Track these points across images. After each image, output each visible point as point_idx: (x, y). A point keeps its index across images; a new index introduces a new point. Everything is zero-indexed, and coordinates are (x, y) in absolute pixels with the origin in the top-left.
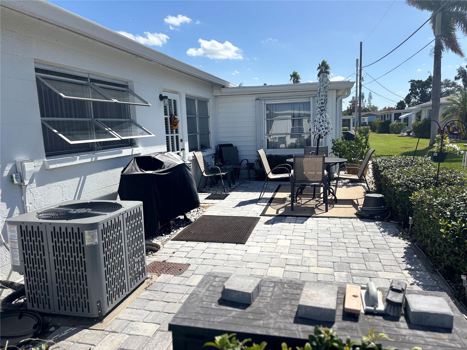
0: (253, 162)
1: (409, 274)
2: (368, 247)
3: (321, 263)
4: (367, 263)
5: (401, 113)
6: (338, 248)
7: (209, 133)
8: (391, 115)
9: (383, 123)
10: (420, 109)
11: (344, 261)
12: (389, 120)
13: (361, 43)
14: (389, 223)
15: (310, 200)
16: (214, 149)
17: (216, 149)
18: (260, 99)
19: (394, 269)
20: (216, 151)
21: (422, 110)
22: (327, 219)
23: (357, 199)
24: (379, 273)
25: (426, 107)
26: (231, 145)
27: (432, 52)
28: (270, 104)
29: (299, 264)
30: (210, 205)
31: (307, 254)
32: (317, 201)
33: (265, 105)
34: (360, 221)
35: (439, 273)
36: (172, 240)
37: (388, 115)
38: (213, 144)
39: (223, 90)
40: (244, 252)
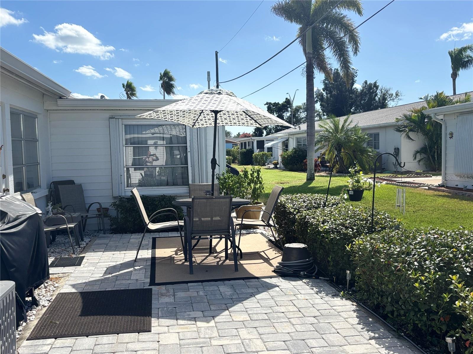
0: (107, 206)
1: (377, 345)
2: (313, 315)
3: (270, 345)
4: (324, 336)
5: (264, 141)
6: (279, 321)
7: (38, 165)
8: (253, 143)
9: (244, 152)
10: (287, 137)
11: (296, 338)
12: (251, 149)
13: (217, 54)
14: (318, 280)
15: (207, 257)
16: (46, 188)
17: (50, 188)
18: (116, 117)
19: (358, 340)
20: (49, 191)
21: (289, 138)
22: (242, 281)
23: (263, 251)
24: (345, 347)
25: (293, 134)
26: (72, 182)
27: (304, 71)
28: (130, 125)
29: (243, 351)
30: (61, 275)
31: (244, 333)
32: (215, 257)
33: (123, 126)
34: (285, 281)
35: (406, 337)
36: (27, 340)
37: (249, 142)
38: (44, 180)
39: (60, 102)
40: (156, 345)
